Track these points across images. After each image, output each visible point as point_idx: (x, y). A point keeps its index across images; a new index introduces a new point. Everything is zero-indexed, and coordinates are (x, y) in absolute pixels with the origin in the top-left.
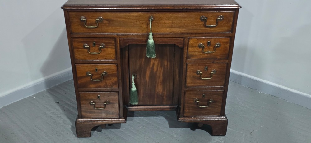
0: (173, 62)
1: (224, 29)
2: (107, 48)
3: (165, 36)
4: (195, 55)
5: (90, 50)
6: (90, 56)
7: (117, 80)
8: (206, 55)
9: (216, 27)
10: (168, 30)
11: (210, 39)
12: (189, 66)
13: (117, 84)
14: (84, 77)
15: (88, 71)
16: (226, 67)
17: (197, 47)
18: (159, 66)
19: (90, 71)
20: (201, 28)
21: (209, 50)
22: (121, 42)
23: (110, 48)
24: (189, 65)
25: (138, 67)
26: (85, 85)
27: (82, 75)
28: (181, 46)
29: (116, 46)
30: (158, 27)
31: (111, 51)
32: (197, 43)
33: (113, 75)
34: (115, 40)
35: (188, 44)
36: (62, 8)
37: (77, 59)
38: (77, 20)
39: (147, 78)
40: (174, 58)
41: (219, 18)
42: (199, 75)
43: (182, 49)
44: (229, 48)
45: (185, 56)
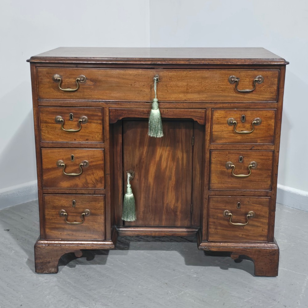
0: (191, 154)
1: (264, 96)
2: (90, 122)
3: (177, 106)
4: (223, 137)
5: (65, 126)
6: (64, 135)
7: (103, 175)
8: (239, 137)
9: (253, 92)
10: (182, 97)
11: (245, 112)
12: (214, 154)
13: (103, 182)
14: (53, 169)
15: (60, 159)
16: (271, 158)
17: (225, 123)
18: (170, 159)
19: (63, 159)
20: (231, 94)
21: (244, 129)
22: (111, 114)
23: (94, 123)
24: (214, 152)
25: (136, 160)
26: (53, 183)
27: (50, 167)
28: (201, 122)
29: (103, 121)
30: (166, 92)
31: (95, 128)
32: (225, 118)
33: (96, 167)
34: (103, 111)
35: (212, 118)
36: (28, 61)
37: (44, 139)
38: (48, 80)
39: (151, 180)
40: (193, 146)
41: (257, 79)
42: (231, 170)
43: (203, 127)
44: (275, 127)
45: (208, 138)
